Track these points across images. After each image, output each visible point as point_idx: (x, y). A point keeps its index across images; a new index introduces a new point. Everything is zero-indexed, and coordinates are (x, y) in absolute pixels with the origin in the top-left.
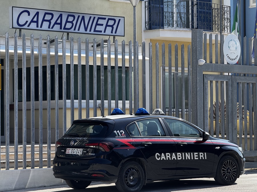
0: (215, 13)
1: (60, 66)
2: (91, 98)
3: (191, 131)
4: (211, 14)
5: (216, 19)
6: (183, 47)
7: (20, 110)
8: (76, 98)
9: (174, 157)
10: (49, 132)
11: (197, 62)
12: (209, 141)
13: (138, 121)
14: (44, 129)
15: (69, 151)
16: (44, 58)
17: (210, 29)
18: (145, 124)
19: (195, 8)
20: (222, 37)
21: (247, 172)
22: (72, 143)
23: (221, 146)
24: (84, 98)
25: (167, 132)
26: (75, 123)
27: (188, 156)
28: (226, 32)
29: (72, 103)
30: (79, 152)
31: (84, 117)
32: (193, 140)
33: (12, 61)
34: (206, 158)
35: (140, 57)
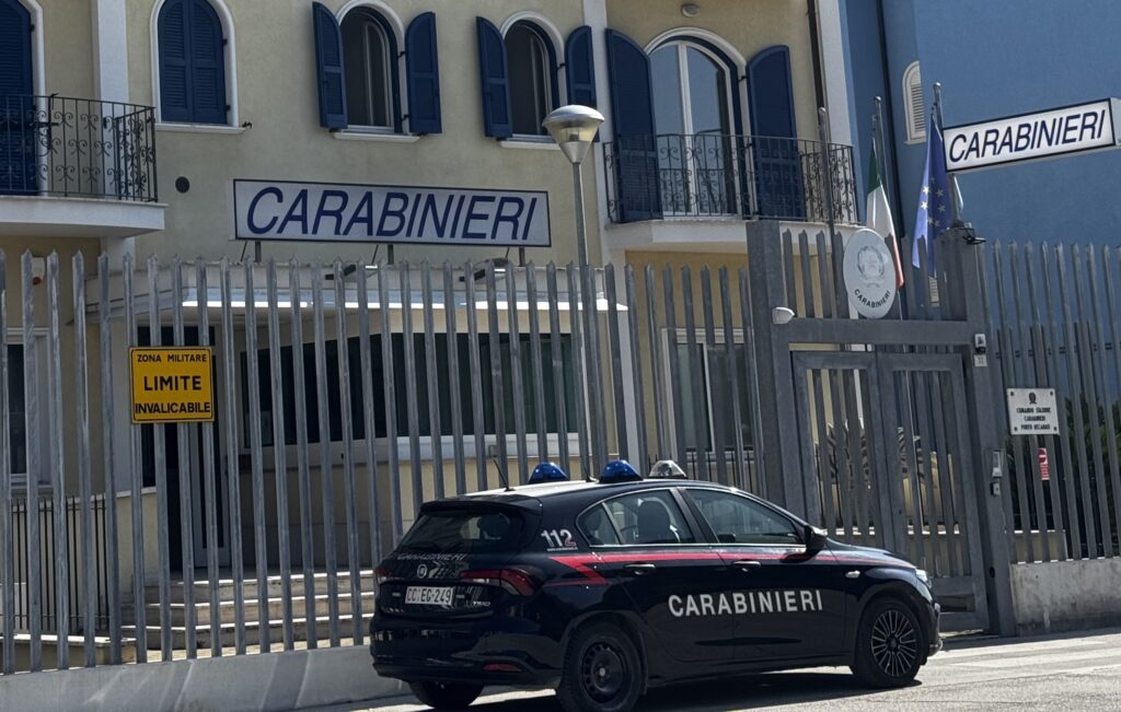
0: (807, 167)
1: (376, 340)
2: (469, 430)
3: (770, 524)
4: (797, 170)
5: (813, 184)
6: (723, 274)
7: (269, 471)
8: (425, 431)
9: (724, 606)
10: (352, 537)
11: (770, 317)
12: (825, 555)
13: (611, 498)
14: (340, 524)
15: (416, 595)
16: (330, 317)
17: (798, 213)
18: (630, 508)
19: (749, 155)
20: (837, 239)
21: (950, 644)
22: (422, 571)
23: (865, 568)
24: (447, 430)
25: (698, 531)
26: (426, 510)
27: (765, 601)
28: (846, 222)
29: (416, 446)
30: (442, 597)
31: (451, 492)
32: (776, 552)
33: (240, 331)
34: (820, 607)
35: (602, 304)
